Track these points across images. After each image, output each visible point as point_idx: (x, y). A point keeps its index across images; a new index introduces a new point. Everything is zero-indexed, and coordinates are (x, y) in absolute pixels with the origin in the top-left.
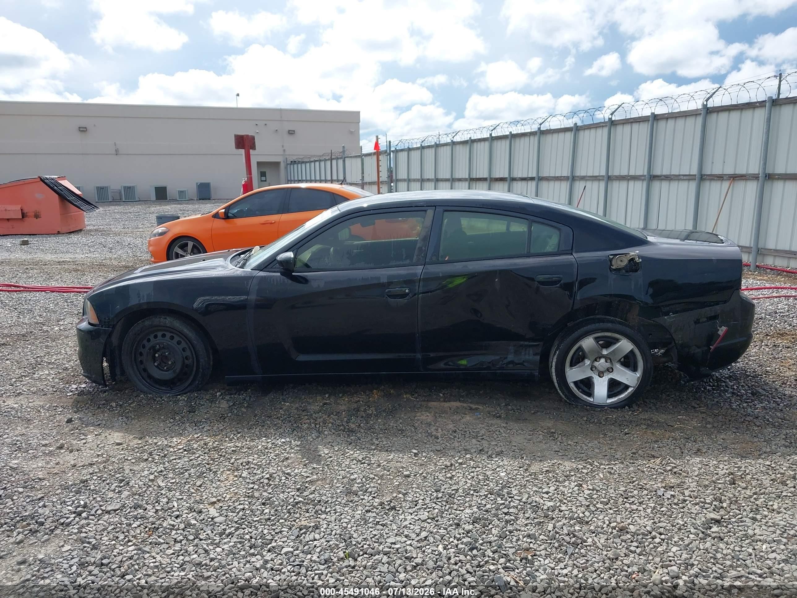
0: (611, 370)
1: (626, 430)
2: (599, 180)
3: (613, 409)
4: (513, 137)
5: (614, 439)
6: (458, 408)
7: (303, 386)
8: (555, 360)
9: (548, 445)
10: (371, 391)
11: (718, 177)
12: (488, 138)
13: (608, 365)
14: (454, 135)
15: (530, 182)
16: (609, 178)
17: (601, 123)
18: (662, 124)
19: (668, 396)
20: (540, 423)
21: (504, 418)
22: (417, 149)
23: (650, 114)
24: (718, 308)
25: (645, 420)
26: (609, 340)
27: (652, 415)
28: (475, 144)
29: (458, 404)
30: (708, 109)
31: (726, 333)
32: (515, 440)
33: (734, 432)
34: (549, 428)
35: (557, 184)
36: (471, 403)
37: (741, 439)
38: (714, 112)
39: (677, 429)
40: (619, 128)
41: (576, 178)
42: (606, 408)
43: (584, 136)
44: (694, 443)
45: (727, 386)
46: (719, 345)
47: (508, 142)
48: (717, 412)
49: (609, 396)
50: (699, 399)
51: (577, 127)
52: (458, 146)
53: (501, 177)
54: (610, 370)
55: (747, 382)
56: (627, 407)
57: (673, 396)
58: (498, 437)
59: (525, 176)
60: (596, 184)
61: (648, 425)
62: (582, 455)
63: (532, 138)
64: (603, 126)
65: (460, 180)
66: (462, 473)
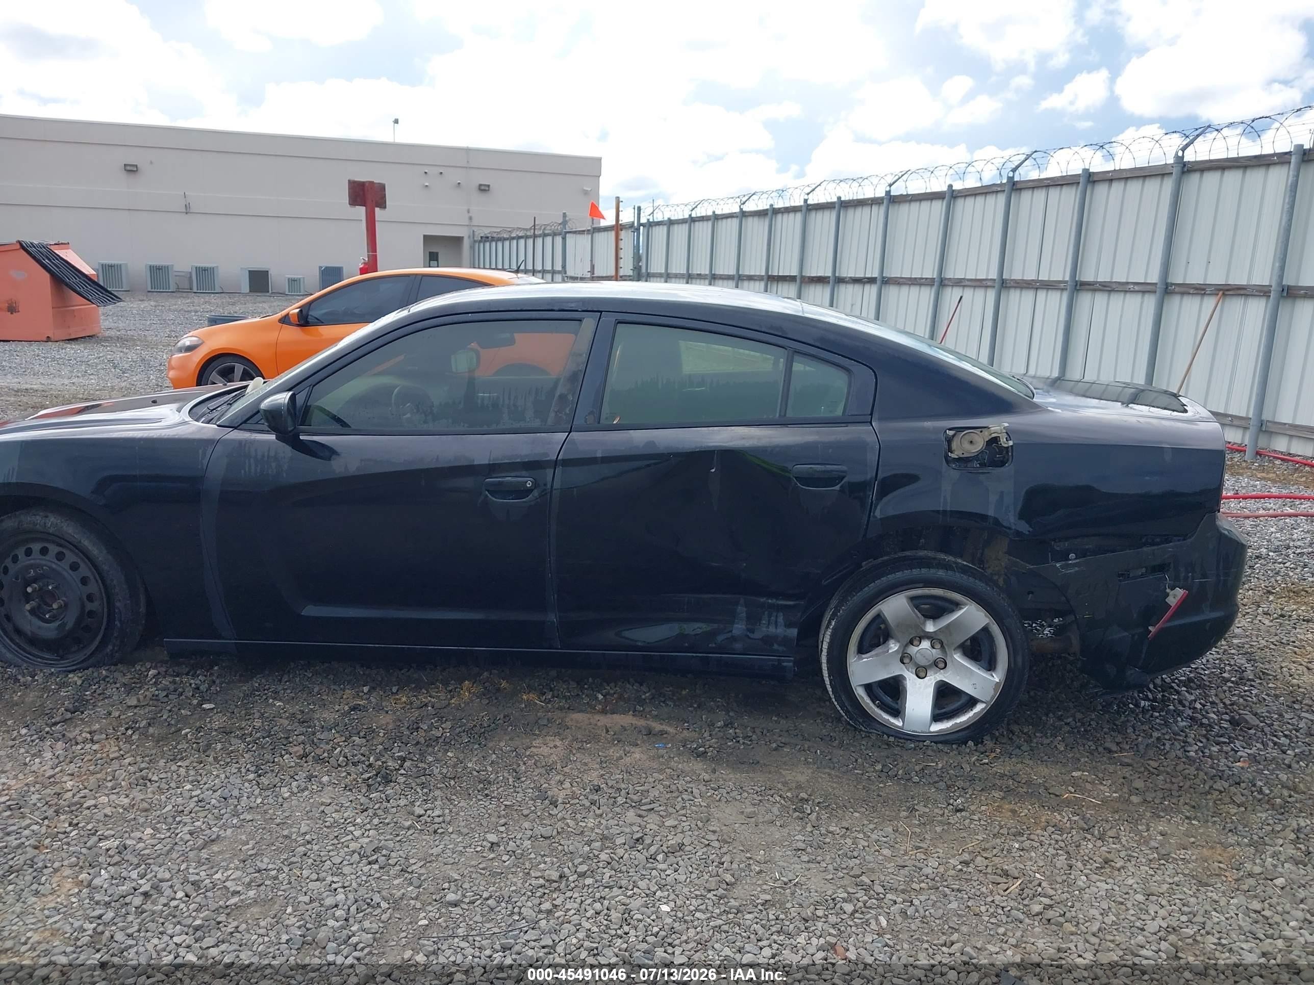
0: (942, 665)
1: (959, 801)
2: (987, 287)
3: (940, 746)
4: (844, 205)
5: (927, 822)
6: (624, 728)
7: (326, 665)
8: (827, 639)
9: (786, 830)
10: (461, 681)
11: (1197, 289)
12: (801, 206)
13: (936, 653)
14: (744, 199)
15: (867, 287)
16: (1004, 285)
17: (994, 185)
18: (1101, 190)
19: (1060, 719)
20: (784, 773)
21: (713, 759)
22: (683, 221)
23: (1080, 172)
24: (1170, 547)
25: (1002, 776)
26: (940, 603)
27: (1019, 766)
28: (779, 216)
29: (626, 720)
30: (1184, 164)
31: (1183, 602)
32: (720, 815)
33: (1187, 818)
34: (799, 787)
35: (914, 290)
36: (656, 718)
37: (1201, 834)
38: (1195, 171)
39: (1068, 803)
40: (1026, 196)
41: (946, 282)
42: (927, 742)
43: (964, 207)
44: (1099, 843)
45: (1180, 702)
46: (1169, 624)
47: (834, 214)
48: (1154, 764)
49: (936, 718)
50: (1120, 729)
51: (953, 191)
52: (750, 219)
53: (819, 275)
54: (940, 664)
55: (1222, 696)
56: (970, 743)
57: (1070, 720)
58: (684, 808)
59: (860, 275)
60: (980, 293)
61: (1009, 791)
62: (852, 863)
63: (875, 208)
64: (997, 192)
65: (751, 278)
66: (578, 900)
